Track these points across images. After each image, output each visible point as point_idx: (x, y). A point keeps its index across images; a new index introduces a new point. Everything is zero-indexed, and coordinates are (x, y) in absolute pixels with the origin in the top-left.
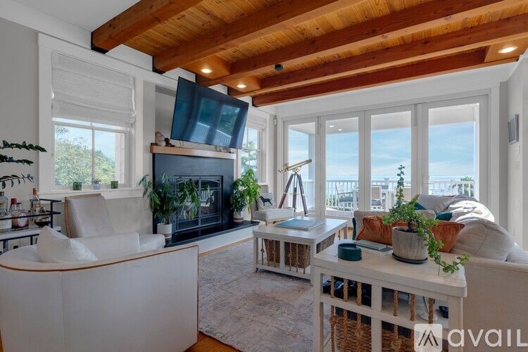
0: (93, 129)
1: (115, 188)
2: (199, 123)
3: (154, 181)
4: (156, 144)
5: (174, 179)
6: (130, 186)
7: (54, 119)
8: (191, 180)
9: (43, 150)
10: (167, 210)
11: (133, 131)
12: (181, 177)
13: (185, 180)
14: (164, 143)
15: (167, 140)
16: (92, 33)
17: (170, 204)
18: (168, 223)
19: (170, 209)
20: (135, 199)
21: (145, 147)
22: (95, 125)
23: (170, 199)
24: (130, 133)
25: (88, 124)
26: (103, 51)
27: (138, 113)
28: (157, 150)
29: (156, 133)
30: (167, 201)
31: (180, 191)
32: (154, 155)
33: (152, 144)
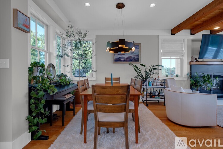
0: (171, 59)
1: (178, 77)
2: (209, 48)
3: (191, 75)
4: (192, 61)
5: (200, 74)
6: (182, 76)
7: (162, 57)
8: (208, 74)
9: (163, 66)
10: (197, 86)
11: (183, 58)
12: (203, 73)
13: (206, 74)
14: (195, 61)
15: (196, 59)
16: (171, 30)
17: (199, 83)
18: (197, 91)
19: (199, 85)
20: (184, 81)
21: (188, 63)
22: (171, 57)
23: (199, 82)
24: (182, 58)
25: (169, 57)
26: (174, 34)
27: (185, 51)
28: (192, 63)
29: (192, 57)
30: (197, 82)
31: (203, 79)
32: (191, 65)
33: (190, 61)
